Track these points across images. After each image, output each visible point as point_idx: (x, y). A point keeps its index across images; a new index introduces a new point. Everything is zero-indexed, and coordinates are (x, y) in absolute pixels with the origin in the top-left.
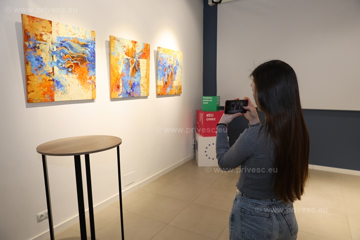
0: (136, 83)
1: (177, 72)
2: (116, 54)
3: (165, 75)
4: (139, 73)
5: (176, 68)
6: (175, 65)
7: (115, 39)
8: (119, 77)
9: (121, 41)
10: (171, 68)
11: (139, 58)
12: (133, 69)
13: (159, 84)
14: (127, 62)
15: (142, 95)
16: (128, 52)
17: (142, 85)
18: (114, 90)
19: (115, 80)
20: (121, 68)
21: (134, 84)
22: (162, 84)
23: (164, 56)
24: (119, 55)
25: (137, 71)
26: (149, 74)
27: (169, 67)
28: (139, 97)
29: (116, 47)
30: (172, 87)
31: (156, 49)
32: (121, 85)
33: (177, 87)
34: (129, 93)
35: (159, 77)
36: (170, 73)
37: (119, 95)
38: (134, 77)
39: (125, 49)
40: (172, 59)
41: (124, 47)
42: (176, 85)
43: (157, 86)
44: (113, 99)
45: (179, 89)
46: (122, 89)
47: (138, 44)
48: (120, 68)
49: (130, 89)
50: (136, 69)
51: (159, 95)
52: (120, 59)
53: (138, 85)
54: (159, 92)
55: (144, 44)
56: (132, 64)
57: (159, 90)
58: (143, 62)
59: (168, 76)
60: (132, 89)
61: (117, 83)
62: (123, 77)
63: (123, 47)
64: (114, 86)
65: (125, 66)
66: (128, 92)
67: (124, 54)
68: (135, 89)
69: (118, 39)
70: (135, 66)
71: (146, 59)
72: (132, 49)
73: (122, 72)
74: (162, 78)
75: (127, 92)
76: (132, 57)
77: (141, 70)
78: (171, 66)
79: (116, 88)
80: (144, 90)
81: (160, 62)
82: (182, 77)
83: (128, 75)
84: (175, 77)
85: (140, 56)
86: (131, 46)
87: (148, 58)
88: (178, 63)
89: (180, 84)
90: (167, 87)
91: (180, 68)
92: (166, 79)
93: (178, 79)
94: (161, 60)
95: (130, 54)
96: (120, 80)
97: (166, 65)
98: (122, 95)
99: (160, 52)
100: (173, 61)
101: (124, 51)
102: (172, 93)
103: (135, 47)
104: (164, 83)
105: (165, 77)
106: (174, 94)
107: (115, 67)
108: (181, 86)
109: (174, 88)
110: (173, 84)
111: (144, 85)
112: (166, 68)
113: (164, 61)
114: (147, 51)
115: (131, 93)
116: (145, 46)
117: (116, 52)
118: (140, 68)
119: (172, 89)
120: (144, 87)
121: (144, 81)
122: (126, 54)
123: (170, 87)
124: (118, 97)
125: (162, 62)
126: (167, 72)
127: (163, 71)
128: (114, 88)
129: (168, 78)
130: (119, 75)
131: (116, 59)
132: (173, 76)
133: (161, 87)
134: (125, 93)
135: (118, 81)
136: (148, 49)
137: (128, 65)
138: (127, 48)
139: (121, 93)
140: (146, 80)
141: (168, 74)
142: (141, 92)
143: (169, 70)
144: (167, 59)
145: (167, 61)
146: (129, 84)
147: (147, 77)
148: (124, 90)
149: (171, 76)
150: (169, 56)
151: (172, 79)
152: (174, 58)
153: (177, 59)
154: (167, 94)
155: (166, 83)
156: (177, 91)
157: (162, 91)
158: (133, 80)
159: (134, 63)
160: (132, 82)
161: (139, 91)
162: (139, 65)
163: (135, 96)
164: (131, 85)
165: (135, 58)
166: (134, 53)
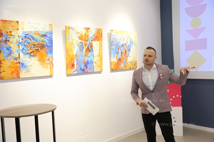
0: (90, 62)
2: (71, 40)
3: (118, 53)
4: (92, 53)
5: (129, 46)
6: (128, 44)
7: (69, 28)
8: (73, 57)
9: (75, 29)
10: (124, 46)
11: (92, 41)
12: (86, 50)
13: (112, 61)
14: (80, 44)
15: (95, 70)
16: (82, 37)
17: (95, 63)
18: (69, 67)
19: (70, 60)
20: (75, 50)
21: (88, 62)
23: (116, 37)
24: (73, 40)
25: (90, 51)
26: (102, 53)
27: (123, 46)
29: (70, 34)
30: (126, 62)
31: (109, 32)
32: (75, 63)
33: (131, 63)
34: (83, 70)
35: (112, 55)
36: (124, 50)
38: (87, 56)
39: (79, 35)
40: (125, 39)
41: (78, 33)
42: (130, 61)
43: (111, 63)
44: (68, 75)
45: (134, 64)
46: (77, 67)
47: (90, 30)
48: (74, 50)
49: (84, 66)
50: (89, 49)
51: (112, 70)
52: (74, 43)
53: (92, 62)
54: (112, 68)
55: (97, 29)
56: (85, 46)
57: (113, 66)
58: (96, 44)
59: (122, 53)
60: (85, 66)
61: (72, 62)
63: (76, 33)
64: (70, 64)
65: (79, 48)
67: (78, 39)
68: (89, 66)
69: (73, 28)
70: (88, 48)
71: (98, 41)
72: (85, 34)
73: (76, 53)
74: (115, 56)
75: (81, 69)
76: (85, 40)
77: (94, 51)
78: (125, 44)
79: (70, 66)
80: (97, 67)
81: (113, 42)
82: (136, 53)
83: (82, 55)
84: (129, 54)
85: (93, 39)
86: (84, 32)
87: (101, 39)
88: (132, 42)
89: (135, 59)
90: (121, 63)
91: (134, 45)
92: (119, 56)
93: (132, 56)
94: (114, 40)
95: (83, 38)
96: (75, 59)
97: (119, 44)
98: (76, 71)
99: (113, 34)
100: (127, 40)
101: (78, 37)
102: (126, 68)
103: (87, 32)
104: (118, 60)
105: (118, 54)
106: (128, 68)
107: (70, 50)
108: (136, 61)
109: (128, 63)
110: (127, 60)
111: (97, 62)
112: (119, 47)
113: (117, 41)
114: (99, 34)
115: (84, 70)
116: (98, 31)
117: (70, 38)
118: (93, 48)
119: (126, 64)
120: (97, 64)
121: (97, 59)
122: (80, 38)
123: (124, 63)
124: (73, 73)
125: (115, 42)
126: (120, 50)
127: (116, 50)
128: (69, 66)
129: (121, 55)
130: (73, 55)
131: (71, 43)
132: (127, 53)
133: (114, 63)
134: (80, 69)
135: (72, 60)
136: (100, 33)
137: (81, 48)
138: (81, 34)
139: (76, 70)
140: (99, 58)
141: (121, 52)
142: (94, 68)
143: (122, 48)
144: (120, 39)
145: (120, 41)
146: (83, 62)
147: (100, 56)
148: (78, 67)
149: (125, 53)
150: (123, 36)
151: (126, 55)
152: (128, 38)
153: (131, 38)
154: (121, 69)
155: (120, 60)
156: (132, 66)
157: (116, 67)
158: (87, 59)
159: (87, 45)
160: (85, 60)
161: (92, 68)
162: (92, 47)
163: (88, 71)
164: (85, 63)
165: (88, 41)
166: (87, 37)
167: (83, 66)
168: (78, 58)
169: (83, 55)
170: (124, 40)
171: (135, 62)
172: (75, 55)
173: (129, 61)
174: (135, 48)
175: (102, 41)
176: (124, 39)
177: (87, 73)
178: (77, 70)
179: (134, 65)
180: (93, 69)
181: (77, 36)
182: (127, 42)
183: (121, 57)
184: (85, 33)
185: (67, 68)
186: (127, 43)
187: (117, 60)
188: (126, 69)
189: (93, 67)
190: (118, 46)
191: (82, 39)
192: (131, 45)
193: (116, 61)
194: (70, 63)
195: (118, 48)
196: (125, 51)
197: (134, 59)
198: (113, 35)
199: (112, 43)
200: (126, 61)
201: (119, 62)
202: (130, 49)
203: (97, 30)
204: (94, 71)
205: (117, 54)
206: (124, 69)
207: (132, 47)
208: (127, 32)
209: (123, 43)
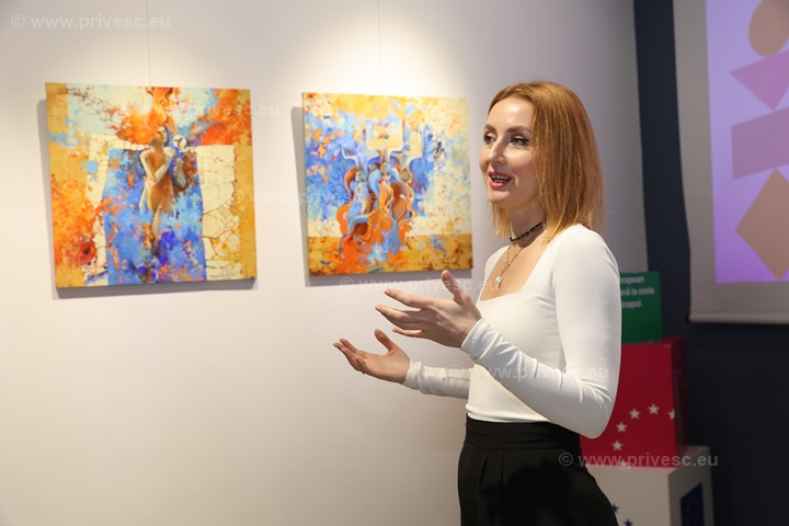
0: (179, 235)
1: (436, 179)
2: (72, 140)
3: (350, 196)
4: (195, 197)
5: (421, 167)
6: (415, 153)
7: (64, 91)
8: (89, 216)
9: (95, 94)
10: (388, 166)
11: (189, 143)
12: (161, 186)
13: (312, 234)
14: (126, 160)
16: (133, 129)
17: (214, 240)
18: (65, 259)
20: (99, 185)
21: (169, 237)
22: (335, 232)
23: (340, 123)
24: (87, 143)
25: (178, 188)
27: (378, 163)
28: (203, 284)
29: (71, 116)
30: (399, 240)
31: (298, 103)
32: (100, 241)
33: (436, 243)
34: (145, 272)
36: (386, 185)
37: (92, 278)
38: (165, 210)
39: (117, 121)
40: (395, 131)
41: (111, 112)
42: (429, 233)
43: (309, 242)
44: (65, 292)
45: (451, 247)
46: (109, 258)
47: (181, 97)
48: (92, 184)
49: (148, 253)
51: (316, 276)
52: (92, 156)
53: (193, 237)
54: (316, 266)
55: (218, 91)
56: (154, 167)
58: (213, 161)
59: (373, 198)
60: (156, 252)
61: (79, 234)
62: (111, 213)
63: (103, 115)
64: (69, 246)
65: (119, 176)
67: (111, 137)
68: (174, 255)
69: (83, 91)
70: (169, 175)
71: (229, 141)
72: (153, 116)
73: (105, 197)
74: (334, 210)
75: (132, 267)
76: (154, 143)
77: (202, 187)
78: (391, 157)
79: (74, 254)
80: (225, 259)
81: (316, 149)
82: (467, 196)
83: (137, 208)
84: (417, 200)
85: (198, 135)
86: (146, 106)
87: (244, 138)
88: (435, 145)
89: (456, 227)
90: (368, 241)
91: (449, 162)
92: (359, 209)
93: (441, 209)
94: (321, 139)
95: (143, 135)
96: (97, 223)
97: (353, 158)
98: (106, 276)
99: (314, 112)
100: (405, 139)
101: (113, 127)
102: (401, 265)
103: (165, 106)
104: (350, 228)
105: (352, 204)
106: (419, 268)
107: (70, 183)
108: (470, 237)
109: (415, 245)
110: (408, 228)
111: (222, 239)
112: (355, 170)
113: (340, 142)
114: (233, 114)
115: (152, 270)
116: (223, 99)
117: (71, 132)
118: (201, 178)
119: (404, 249)
120: (224, 246)
121: (222, 225)
122: (121, 134)
123: (386, 243)
124: (91, 284)
125: (330, 146)
126: (360, 185)
127: (335, 183)
128: (68, 254)
129: (371, 207)
130: (89, 207)
131: (74, 156)
132: (409, 197)
133: (328, 245)
134: (125, 268)
135: (84, 228)
136: (239, 109)
137: (131, 172)
138: (128, 114)
139: (102, 270)
140: (236, 219)
141: (371, 192)
142: (208, 263)
143: (375, 175)
144: (360, 134)
145: (361, 142)
146: (143, 239)
147: (242, 209)
148: (116, 260)
149: (392, 198)
150: (376, 121)
151: (399, 209)
152: (408, 126)
153: (427, 128)
154: (368, 270)
155: (361, 228)
156: (441, 257)
157: (337, 261)
158: (162, 223)
159: (163, 162)
160: (155, 230)
161: (196, 262)
162: (194, 170)
163: (175, 278)
164: (152, 241)
165: (166, 144)
166: (161, 129)
167: (141, 255)
168: (112, 218)
169: (141, 204)
170: (387, 137)
171: (462, 242)
172: (95, 206)
173: (423, 233)
174: (459, 173)
175: (250, 143)
176: (387, 131)
177: (166, 285)
178: (111, 272)
179: (450, 254)
180: (201, 267)
181: (110, 124)
182: (407, 148)
183: (366, 216)
184: (153, 110)
185: (58, 262)
186: (406, 153)
187: (343, 228)
188: (400, 270)
189: (203, 262)
190: (350, 168)
191: (132, 136)
192: (430, 159)
193: (339, 235)
194: (72, 242)
195: (348, 175)
196: (390, 190)
197: (450, 224)
198: (316, 114)
199: (315, 153)
200: (403, 233)
201: (357, 238)
202: (426, 179)
203: (222, 95)
204: (209, 278)
206: (391, 270)
207: (436, 168)
208: (403, 100)
209: (379, 152)
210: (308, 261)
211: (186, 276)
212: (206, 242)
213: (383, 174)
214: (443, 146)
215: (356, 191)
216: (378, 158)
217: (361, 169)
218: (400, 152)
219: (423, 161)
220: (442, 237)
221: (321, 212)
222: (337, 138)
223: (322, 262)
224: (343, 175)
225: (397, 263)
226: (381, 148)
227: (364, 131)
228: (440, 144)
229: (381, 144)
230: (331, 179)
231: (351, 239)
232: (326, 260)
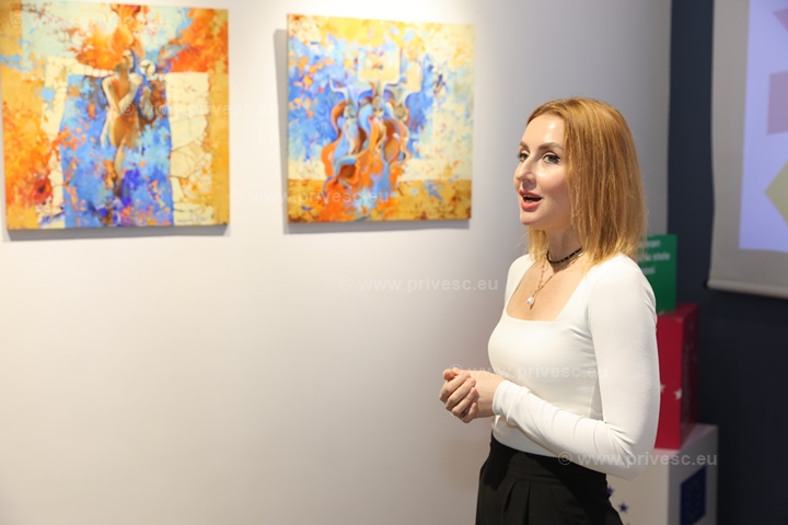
0: (145, 173)
1: (434, 117)
2: (27, 64)
3: (337, 134)
4: (163, 132)
5: (419, 101)
6: (412, 87)
7: (18, 6)
8: (45, 151)
9: (53, 11)
10: (381, 101)
11: (158, 70)
13: (293, 175)
14: (87, 87)
15: (180, 218)
16: (96, 52)
17: (183, 181)
18: (17, 198)
19: (22, 162)
20: (56, 116)
21: (133, 176)
22: (319, 174)
23: (329, 51)
24: (44, 66)
25: (144, 121)
26: (225, 133)
27: (370, 97)
28: (169, 229)
29: (26, 36)
30: (390, 185)
31: (283, 25)
32: (56, 178)
33: (432, 189)
34: (106, 213)
35: (296, 143)
36: (379, 123)
37: (47, 219)
38: (130, 145)
39: (77, 42)
40: (391, 61)
41: (71, 32)
42: (423, 177)
43: (289, 185)
44: (17, 234)
45: (448, 194)
46: (66, 197)
47: (149, 16)
48: (48, 114)
49: (110, 193)
51: (296, 223)
52: (49, 82)
53: (159, 176)
54: (296, 212)
55: (191, 11)
56: (118, 97)
58: (184, 92)
59: (362, 136)
60: (118, 193)
61: (33, 170)
62: (70, 147)
63: (62, 35)
64: (22, 183)
65: (79, 105)
66: (100, 206)
67: (71, 61)
69: (39, 8)
70: (135, 104)
71: (203, 69)
72: (118, 36)
73: (63, 129)
74: (318, 149)
75: (92, 208)
76: (119, 69)
77: (171, 120)
78: (386, 91)
79: (28, 192)
80: (195, 202)
81: (301, 80)
82: (469, 137)
83: (98, 142)
84: (412, 141)
85: (168, 61)
86: (110, 25)
87: (219, 65)
88: (436, 78)
89: (455, 171)
90: (356, 186)
91: (450, 98)
92: (346, 150)
93: (439, 151)
94: (307, 68)
95: (106, 59)
96: (53, 159)
97: (343, 90)
98: (63, 217)
99: (300, 37)
100: (402, 70)
101: (73, 49)
102: (391, 213)
103: (132, 27)
104: (336, 170)
105: (339, 142)
106: (411, 217)
107: (24, 112)
108: (469, 183)
109: (408, 191)
110: (400, 171)
111: (192, 179)
112: (344, 104)
113: (328, 71)
114: (209, 37)
115: (113, 212)
116: (198, 20)
117: (25, 54)
118: (170, 109)
119: (396, 195)
120: (195, 188)
121: (192, 163)
122: (82, 58)
124: (46, 226)
125: (317, 77)
126: (349, 122)
127: (321, 118)
128: (21, 192)
129: (360, 148)
130: (45, 140)
131: (29, 81)
132: (403, 137)
133: (310, 188)
134: (83, 209)
135: (39, 164)
136: (216, 31)
137: (92, 102)
138: (89, 35)
139: (58, 211)
140: (209, 157)
141: (361, 130)
142: (176, 206)
143: (367, 110)
144: (351, 63)
145: (352, 73)
146: (104, 177)
147: (215, 145)
148: (74, 200)
149: (384, 138)
150: (370, 48)
151: (392, 149)
152: (406, 55)
153: (427, 58)
154: (354, 218)
155: (348, 170)
156: (436, 204)
157: (320, 207)
158: (126, 160)
159: (128, 90)
160: (118, 167)
161: (162, 204)
162: (163, 100)
163: (139, 222)
164: (114, 180)
165: (132, 71)
166: (127, 53)
167: (102, 196)
168: (71, 153)
169: (103, 138)
170: (381, 67)
171: (461, 188)
172: (52, 139)
173: (417, 178)
174: (461, 110)
175: (226, 71)
176: (382, 60)
177: (128, 229)
178: (68, 213)
179: (446, 201)
180: (168, 210)
181: (69, 45)
182: (403, 81)
183: (354, 157)
184: (118, 31)
185: (9, 200)
186: (403, 86)
187: (328, 171)
188: (390, 218)
189: (170, 204)
190: (338, 101)
191: (94, 60)
192: (429, 93)
193: (323, 177)
194: (25, 179)
195: (336, 109)
196: (382, 128)
197: (448, 168)
198: (301, 39)
199: (299, 84)
200: (394, 177)
201: (343, 182)
202: (423, 117)
203: (196, 15)
204: (176, 223)
205: (326, 142)
206: (379, 218)
207: (435, 104)
208: (401, 25)
209: (372, 84)
210: (287, 206)
211: (151, 220)
212: (175, 182)
213: (375, 110)
214: (445, 79)
215: (344, 128)
216: (370, 92)
217: (351, 103)
218: (395, 85)
219: (421, 96)
220: (439, 183)
221: (304, 151)
222: (325, 67)
223: (304, 208)
224: (330, 109)
225: (387, 210)
226: (375, 79)
227: (356, 60)
228: (441, 77)
229: (375, 76)
230: (316, 115)
231: (336, 182)
232: (308, 206)
